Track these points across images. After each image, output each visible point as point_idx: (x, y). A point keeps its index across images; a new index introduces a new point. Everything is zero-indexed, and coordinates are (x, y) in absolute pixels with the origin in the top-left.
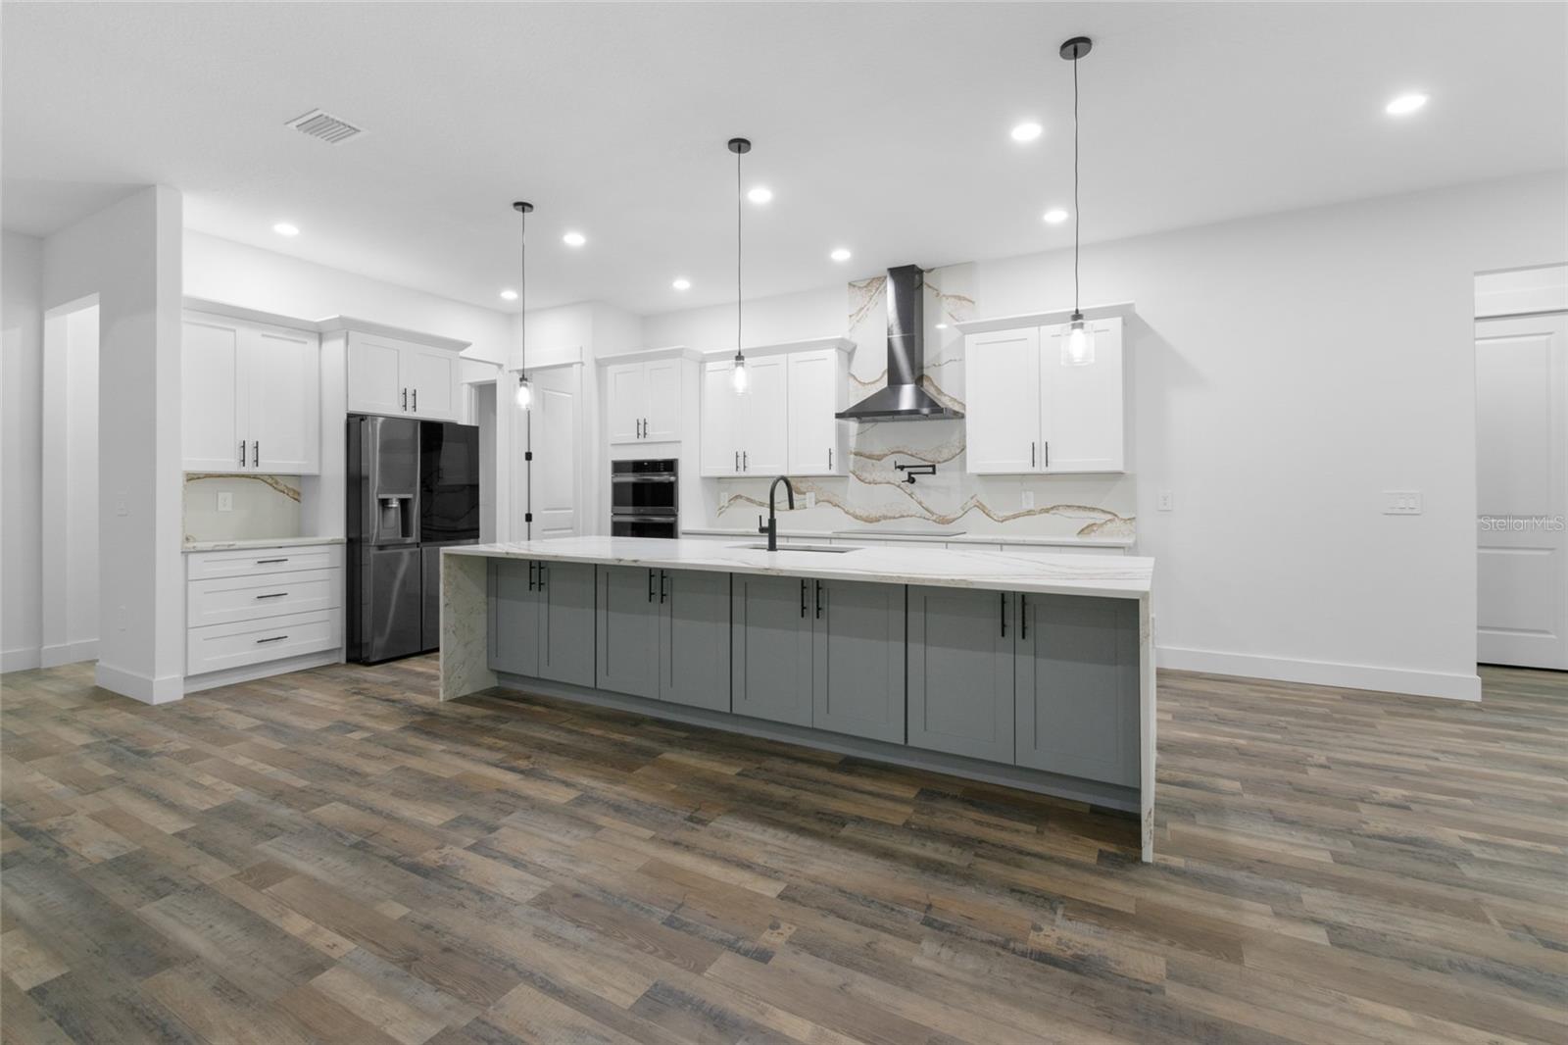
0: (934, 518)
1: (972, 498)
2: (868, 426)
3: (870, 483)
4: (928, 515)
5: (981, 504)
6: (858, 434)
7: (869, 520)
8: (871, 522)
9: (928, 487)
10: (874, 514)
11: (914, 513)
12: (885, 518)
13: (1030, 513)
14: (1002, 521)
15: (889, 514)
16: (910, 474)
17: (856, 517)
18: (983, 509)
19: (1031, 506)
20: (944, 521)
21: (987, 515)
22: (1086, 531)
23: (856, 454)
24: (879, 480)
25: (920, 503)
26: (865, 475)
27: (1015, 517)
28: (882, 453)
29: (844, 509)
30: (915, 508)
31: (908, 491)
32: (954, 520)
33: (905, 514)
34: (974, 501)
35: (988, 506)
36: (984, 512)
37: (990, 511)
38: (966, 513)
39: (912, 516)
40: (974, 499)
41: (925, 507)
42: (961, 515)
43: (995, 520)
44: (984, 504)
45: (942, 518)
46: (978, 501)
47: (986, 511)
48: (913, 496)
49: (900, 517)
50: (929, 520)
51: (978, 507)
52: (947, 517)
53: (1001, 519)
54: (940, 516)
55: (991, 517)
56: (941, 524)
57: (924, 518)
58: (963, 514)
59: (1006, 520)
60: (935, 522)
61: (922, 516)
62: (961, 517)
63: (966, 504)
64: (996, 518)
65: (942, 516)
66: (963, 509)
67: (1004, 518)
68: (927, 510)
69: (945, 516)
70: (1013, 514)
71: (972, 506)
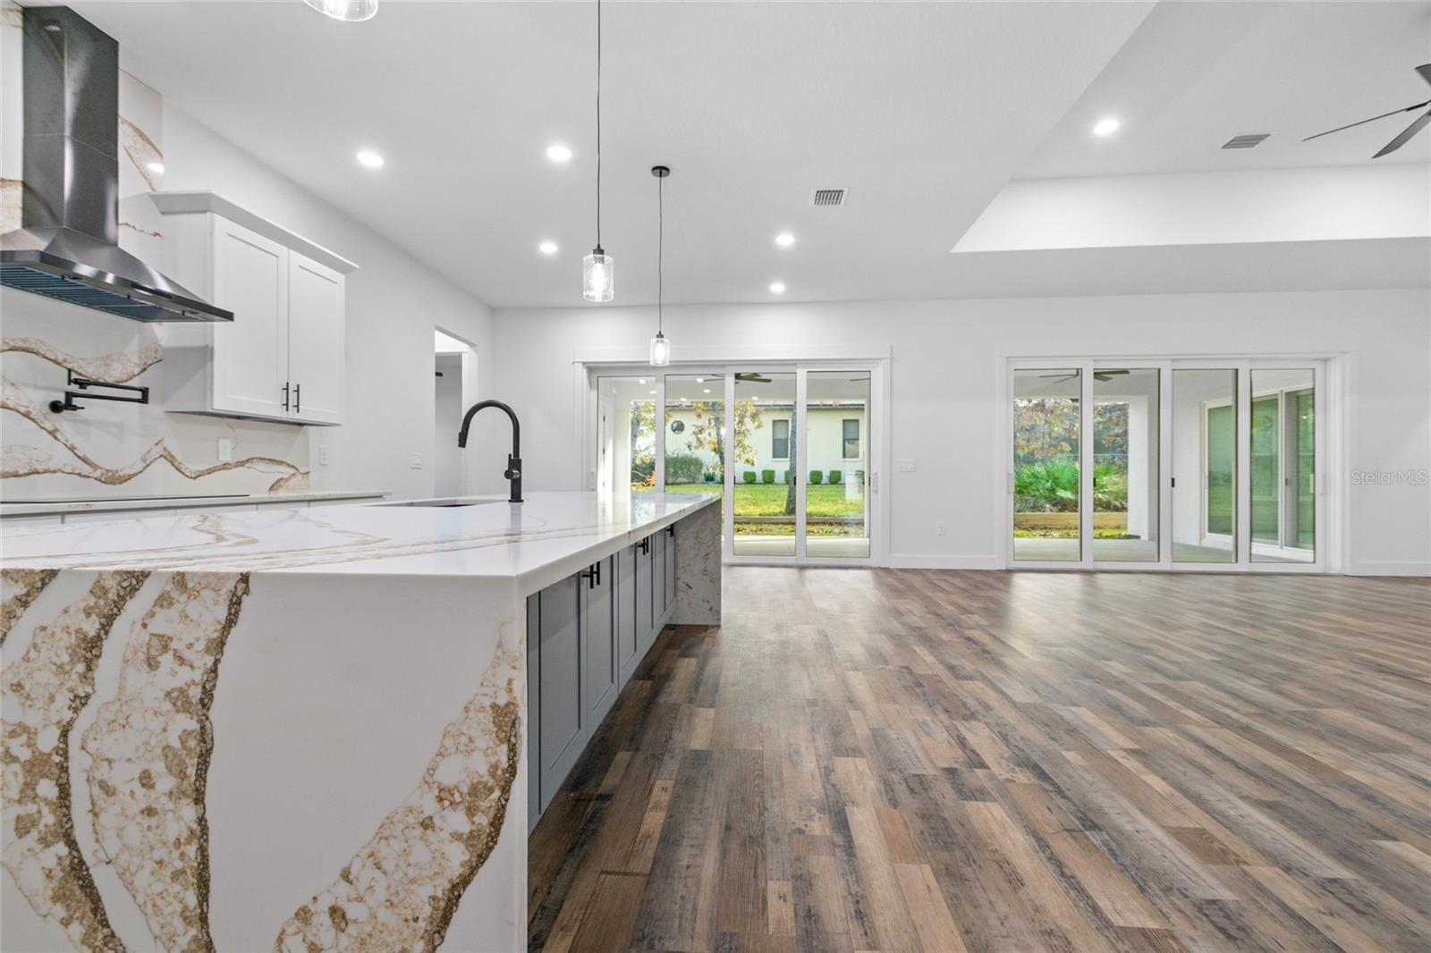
0: (98, 473)
1: (157, 444)
4: (86, 469)
5: (169, 453)
9: (86, 422)
11: (60, 466)
13: (226, 466)
14: (195, 478)
18: (172, 460)
19: (228, 459)
20: (113, 479)
21: (177, 469)
22: (275, 487)
25: (72, 449)
27: (210, 471)
30: (61, 457)
31: (48, 426)
32: (130, 477)
33: (40, 468)
34: (159, 449)
35: (179, 457)
36: (173, 465)
37: (181, 463)
38: (148, 465)
39: (55, 472)
40: (160, 445)
41: (81, 455)
42: (141, 469)
43: (187, 476)
44: (172, 454)
45: (110, 474)
46: (165, 449)
47: (176, 463)
48: (58, 435)
49: (29, 474)
50: (89, 477)
51: (165, 458)
52: (121, 473)
53: (194, 476)
54: (108, 471)
55: (182, 472)
56: (114, 484)
57: (79, 474)
58: (144, 468)
59: (199, 476)
60: (100, 481)
61: (76, 472)
62: (141, 472)
63: (148, 452)
64: (188, 474)
65: (111, 471)
66: (145, 461)
67: (198, 473)
68: (84, 460)
69: (117, 471)
70: (207, 467)
71: (158, 456)
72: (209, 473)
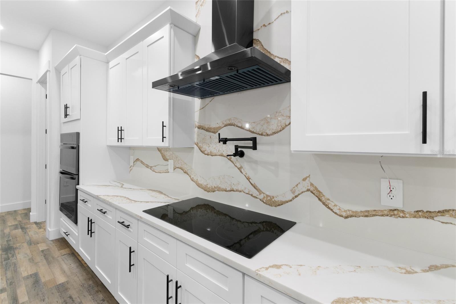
0: (261, 196)
1: (304, 180)
2: (208, 100)
3: (208, 155)
4: (255, 193)
5: (316, 188)
6: (200, 109)
7: (207, 189)
8: (208, 192)
9: (256, 162)
10: (211, 184)
11: (243, 189)
12: (219, 189)
13: (393, 212)
14: (346, 217)
15: (223, 186)
16: (237, 147)
17: (199, 185)
18: (319, 196)
19: (398, 204)
21: (324, 204)
23: (199, 127)
24: (215, 152)
25: (248, 179)
26: (205, 147)
27: (367, 214)
28: (217, 126)
29: (190, 177)
30: (245, 185)
31: (238, 165)
33: (235, 188)
34: (305, 185)
35: (327, 193)
36: (319, 199)
37: (328, 200)
38: (296, 197)
39: (240, 191)
40: (307, 180)
41: (253, 184)
42: (291, 199)
43: (336, 213)
44: (319, 189)
45: (269, 198)
46: (312, 184)
47: (323, 199)
48: (242, 170)
49: (231, 191)
50: (257, 198)
51: (312, 192)
52: (276, 199)
53: (344, 214)
54: (268, 196)
55: (329, 208)
56: (271, 206)
57: (252, 195)
58: (293, 199)
59: (351, 216)
60: (263, 202)
61: (251, 193)
62: (291, 201)
63: (297, 185)
64: (338, 212)
65: (269, 196)
66: (293, 192)
67: (351, 213)
68: (255, 187)
69: (273, 197)
70: (363, 209)
71: (305, 190)
72: (367, 216)
